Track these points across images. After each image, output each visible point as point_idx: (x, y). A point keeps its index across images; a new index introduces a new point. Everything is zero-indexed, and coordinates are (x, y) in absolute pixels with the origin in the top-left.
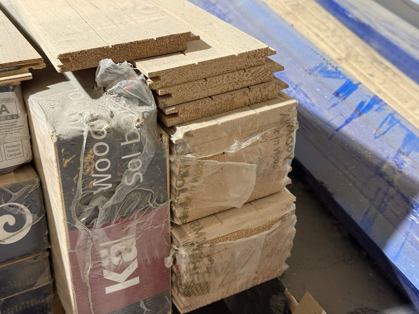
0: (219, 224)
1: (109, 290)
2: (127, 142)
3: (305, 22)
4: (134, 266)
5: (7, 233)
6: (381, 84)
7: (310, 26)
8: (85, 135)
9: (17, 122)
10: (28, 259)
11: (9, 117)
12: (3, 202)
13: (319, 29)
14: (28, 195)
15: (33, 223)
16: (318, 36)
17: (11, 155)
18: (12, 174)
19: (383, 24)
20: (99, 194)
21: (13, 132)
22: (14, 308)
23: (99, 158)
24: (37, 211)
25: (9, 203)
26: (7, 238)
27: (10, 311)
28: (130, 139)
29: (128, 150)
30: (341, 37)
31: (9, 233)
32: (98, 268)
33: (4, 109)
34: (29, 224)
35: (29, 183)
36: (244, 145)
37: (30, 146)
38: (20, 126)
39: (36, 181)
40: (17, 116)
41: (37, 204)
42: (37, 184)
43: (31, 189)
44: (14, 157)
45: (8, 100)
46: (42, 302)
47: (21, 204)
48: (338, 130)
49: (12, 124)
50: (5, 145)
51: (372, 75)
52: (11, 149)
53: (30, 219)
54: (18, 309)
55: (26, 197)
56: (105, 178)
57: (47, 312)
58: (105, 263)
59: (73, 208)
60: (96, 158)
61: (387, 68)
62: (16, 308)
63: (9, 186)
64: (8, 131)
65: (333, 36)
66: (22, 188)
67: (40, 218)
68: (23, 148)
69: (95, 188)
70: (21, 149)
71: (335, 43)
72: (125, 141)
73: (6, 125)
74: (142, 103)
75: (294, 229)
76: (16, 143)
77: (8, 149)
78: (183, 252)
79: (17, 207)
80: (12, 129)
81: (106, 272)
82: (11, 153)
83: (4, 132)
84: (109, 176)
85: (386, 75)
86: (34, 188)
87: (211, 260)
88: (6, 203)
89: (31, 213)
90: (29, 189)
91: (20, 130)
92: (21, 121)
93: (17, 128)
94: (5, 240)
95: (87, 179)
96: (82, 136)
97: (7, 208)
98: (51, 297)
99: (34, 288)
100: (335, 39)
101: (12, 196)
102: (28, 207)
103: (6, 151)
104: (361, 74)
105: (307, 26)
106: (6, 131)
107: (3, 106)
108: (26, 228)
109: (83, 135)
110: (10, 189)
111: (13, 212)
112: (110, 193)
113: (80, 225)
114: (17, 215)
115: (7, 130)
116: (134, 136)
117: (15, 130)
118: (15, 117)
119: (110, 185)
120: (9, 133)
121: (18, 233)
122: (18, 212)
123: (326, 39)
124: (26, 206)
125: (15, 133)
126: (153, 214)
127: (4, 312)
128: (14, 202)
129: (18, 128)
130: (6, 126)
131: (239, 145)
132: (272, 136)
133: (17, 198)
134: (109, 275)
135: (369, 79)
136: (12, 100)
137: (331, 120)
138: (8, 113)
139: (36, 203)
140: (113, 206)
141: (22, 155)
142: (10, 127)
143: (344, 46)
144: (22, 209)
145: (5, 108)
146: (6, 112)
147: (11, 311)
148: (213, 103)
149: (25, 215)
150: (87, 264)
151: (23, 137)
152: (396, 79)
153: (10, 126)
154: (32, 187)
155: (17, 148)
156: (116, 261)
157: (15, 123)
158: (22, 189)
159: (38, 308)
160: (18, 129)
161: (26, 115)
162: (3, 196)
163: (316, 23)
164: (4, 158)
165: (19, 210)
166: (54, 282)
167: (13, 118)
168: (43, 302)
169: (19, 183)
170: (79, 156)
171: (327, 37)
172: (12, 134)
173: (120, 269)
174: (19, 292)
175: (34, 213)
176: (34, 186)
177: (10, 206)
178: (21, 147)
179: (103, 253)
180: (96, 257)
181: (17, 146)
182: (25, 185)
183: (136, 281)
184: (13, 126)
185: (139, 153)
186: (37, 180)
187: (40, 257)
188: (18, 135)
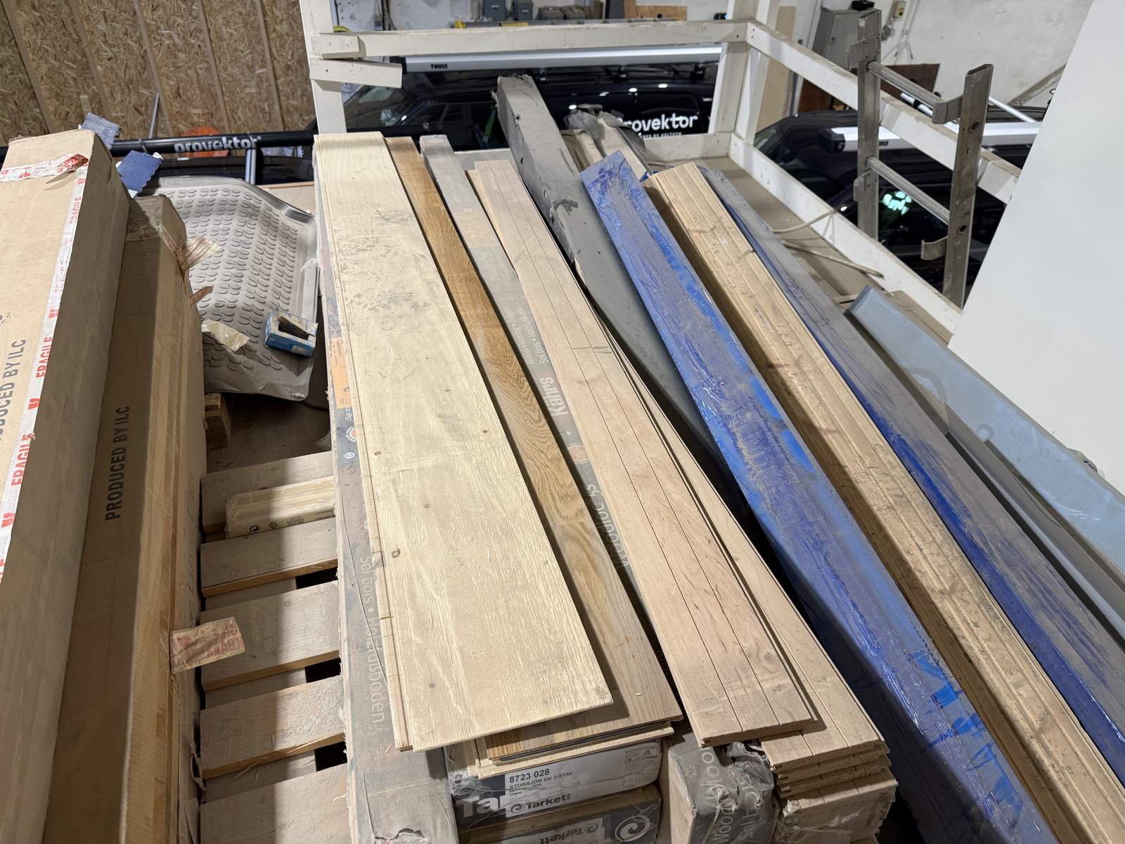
3: (907, 525)
5: (630, 834)
6: (986, 640)
7: (913, 533)
13: (924, 540)
15: (650, 827)
16: (921, 550)
19: (999, 545)
26: (629, 838)
28: (750, 813)
29: (747, 820)
30: (947, 557)
34: (647, 829)
48: (931, 745)
50: (642, 774)
51: (976, 625)
55: (650, 812)
61: (996, 617)
65: (938, 554)
66: (648, 806)
68: (654, 774)
71: (940, 566)
72: (746, 815)
73: (646, 762)
79: (641, 818)
80: (649, 764)
83: (643, 766)
85: (993, 628)
89: (650, 822)
90: (653, 808)
92: (659, 759)
94: (627, 839)
97: (634, 819)
100: (941, 560)
103: (642, 777)
104: (965, 620)
105: (909, 532)
109: (716, 812)
111: (638, 822)
114: (640, 823)
120: (647, 767)
121: (637, 835)
122: (641, 821)
123: (929, 557)
129: (654, 763)
131: (839, 821)
135: (972, 630)
143: (950, 573)
144: (644, 819)
149: (646, 822)
151: (655, 768)
152: (1005, 637)
158: (648, 808)
163: (921, 528)
169: (646, 802)
170: (709, 824)
171: (932, 554)
177: (637, 818)
182: (651, 804)
184: (651, 762)
185: (755, 822)
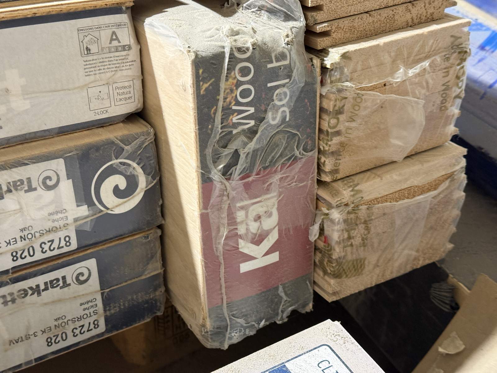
0: (378, 180)
1: (245, 267)
2: (275, 64)
4: (273, 237)
5: (117, 198)
8: (227, 51)
9: (129, 55)
10: (138, 238)
11: (120, 49)
12: (114, 157)
14: (142, 150)
15: (146, 187)
17: (121, 100)
18: (121, 124)
20: (239, 134)
21: (124, 68)
22: (120, 304)
23: (242, 83)
24: (152, 171)
25: (120, 159)
26: (117, 206)
27: (113, 308)
28: (277, 60)
29: (275, 74)
31: (119, 199)
32: (233, 236)
33: (114, 37)
34: (142, 189)
35: (143, 134)
36: (411, 72)
37: (142, 89)
38: (132, 61)
39: (151, 132)
40: (130, 48)
41: (152, 162)
42: (152, 136)
43: (145, 142)
44: (124, 102)
45: (119, 25)
46: (151, 297)
47: (134, 161)
48: (491, 86)
49: (123, 58)
50: (115, 85)
52: (121, 91)
53: (143, 182)
54: (124, 304)
55: (139, 152)
56: (248, 112)
57: (155, 311)
58: (241, 230)
59: (209, 151)
60: (239, 84)
62: (122, 304)
63: (120, 137)
64: (118, 67)
66: (135, 140)
67: (155, 182)
68: (135, 91)
69: (235, 125)
70: (132, 92)
72: (272, 62)
73: (116, 58)
74: (288, 17)
75: (463, 194)
76: (126, 84)
77: (118, 91)
78: (336, 215)
79: (129, 165)
80: (122, 65)
81: (241, 243)
82: (121, 97)
83: (113, 68)
84: (252, 110)
86: (149, 141)
87: (367, 229)
88: (117, 159)
89: (144, 174)
90: (143, 143)
91: (131, 67)
92: (133, 54)
93: (128, 64)
94: (114, 208)
95: (228, 112)
96: (223, 53)
97: (117, 165)
98: (161, 292)
99: (143, 277)
101: (123, 149)
102: (141, 165)
103: (116, 94)
106: (116, 67)
107: (114, 33)
108: (138, 194)
109: (224, 51)
110: (121, 141)
111: (124, 172)
112: (252, 132)
113: (216, 175)
114: (128, 175)
115: (118, 65)
116: (282, 56)
117: (126, 66)
118: (127, 48)
119: (252, 123)
120: (120, 70)
121: (129, 200)
122: (129, 172)
124: (138, 164)
125: (126, 69)
126: (298, 166)
127: (108, 308)
128: (126, 158)
129: (130, 63)
130: (117, 60)
131: (406, 73)
132: (440, 65)
133: (130, 153)
134: (246, 247)
136: (125, 25)
137: (481, 76)
138: (119, 42)
139: (151, 160)
140: (255, 151)
141: (133, 100)
142: (120, 62)
144: (134, 168)
145: (116, 36)
146: (116, 42)
147: (115, 307)
148: (371, 19)
149: (137, 176)
150: (222, 229)
151: (134, 76)
153: (121, 59)
154: (146, 139)
155: (128, 90)
156: (254, 227)
157: (127, 57)
158: (135, 142)
159: (146, 305)
160: (130, 65)
161: (139, 47)
162: (114, 149)
164: (113, 103)
165: (131, 169)
166: (165, 272)
167: (124, 50)
168: (153, 298)
169: (131, 134)
170: (218, 80)
172: (123, 71)
173: (258, 240)
174: (126, 281)
175: (148, 175)
176: (149, 139)
177: (121, 163)
178: (131, 90)
179: (240, 215)
180: (232, 221)
181: (128, 87)
182: (139, 137)
183: (275, 257)
184: (124, 61)
185: (287, 81)
186: (152, 130)
187: (151, 235)
188: (130, 73)
